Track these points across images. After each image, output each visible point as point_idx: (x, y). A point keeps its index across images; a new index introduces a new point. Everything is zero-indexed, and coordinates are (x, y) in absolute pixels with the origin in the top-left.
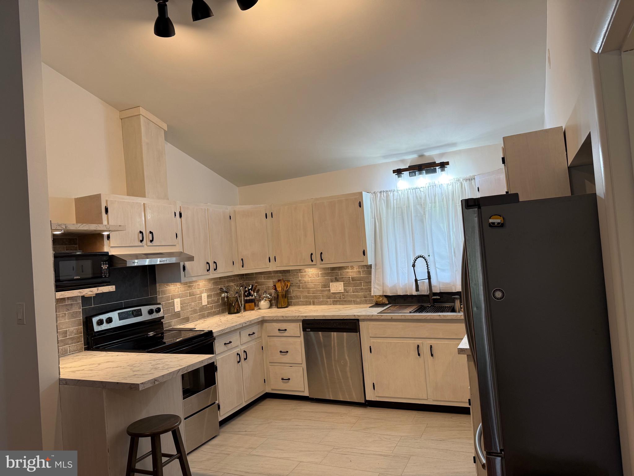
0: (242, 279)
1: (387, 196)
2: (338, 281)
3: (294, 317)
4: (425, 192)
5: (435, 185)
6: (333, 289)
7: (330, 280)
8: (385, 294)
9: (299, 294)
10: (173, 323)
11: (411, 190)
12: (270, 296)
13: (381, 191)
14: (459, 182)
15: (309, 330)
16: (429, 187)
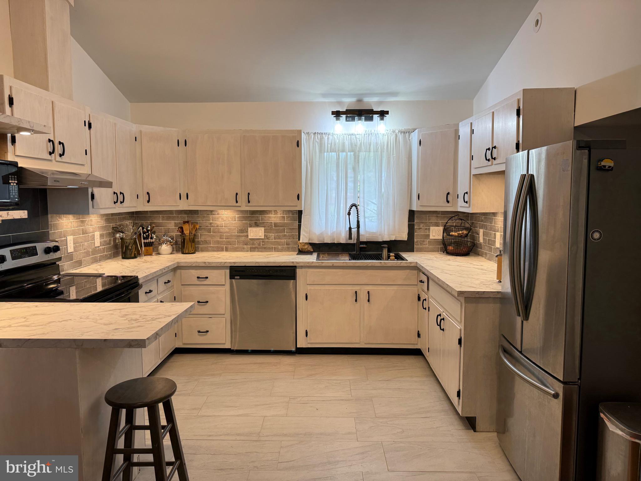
0: (132, 217)
1: (321, 139)
2: (257, 226)
3: (219, 264)
4: (360, 139)
5: (371, 134)
6: (252, 234)
7: (248, 224)
8: (310, 242)
9: (208, 239)
10: (65, 267)
11: (347, 136)
12: (172, 239)
13: (315, 133)
14: (394, 135)
15: (239, 277)
16: (365, 135)
